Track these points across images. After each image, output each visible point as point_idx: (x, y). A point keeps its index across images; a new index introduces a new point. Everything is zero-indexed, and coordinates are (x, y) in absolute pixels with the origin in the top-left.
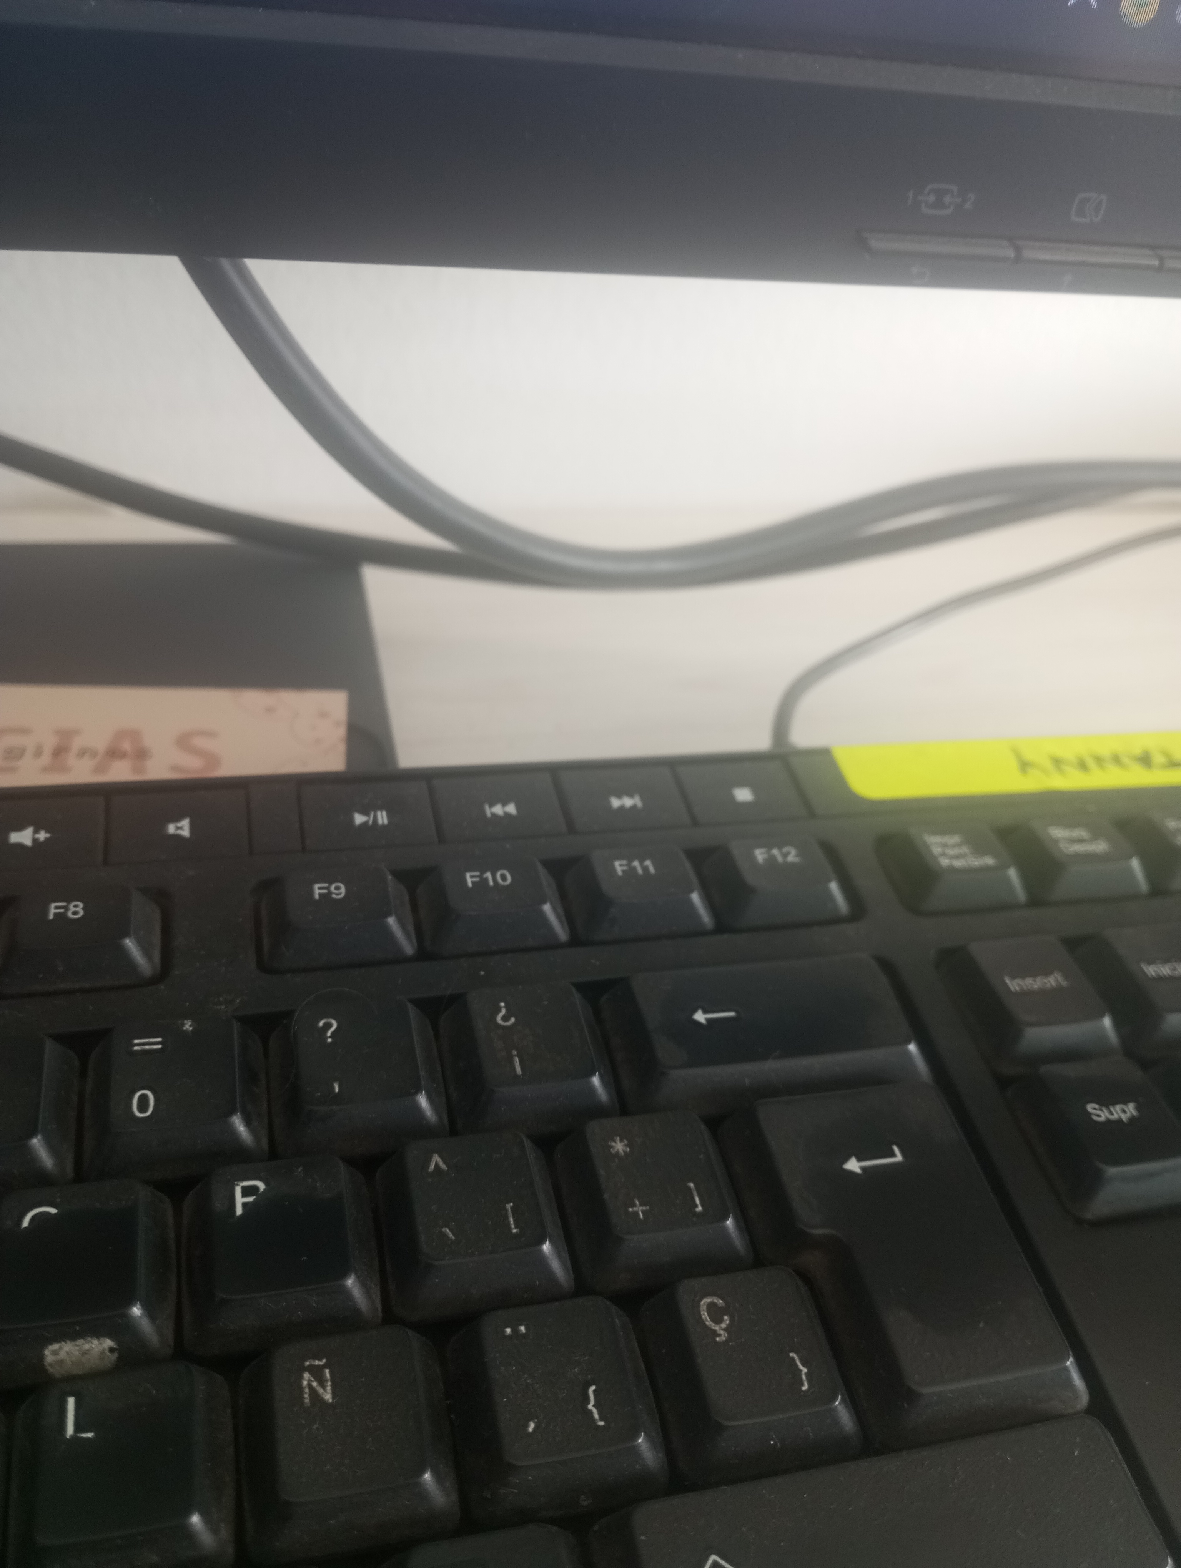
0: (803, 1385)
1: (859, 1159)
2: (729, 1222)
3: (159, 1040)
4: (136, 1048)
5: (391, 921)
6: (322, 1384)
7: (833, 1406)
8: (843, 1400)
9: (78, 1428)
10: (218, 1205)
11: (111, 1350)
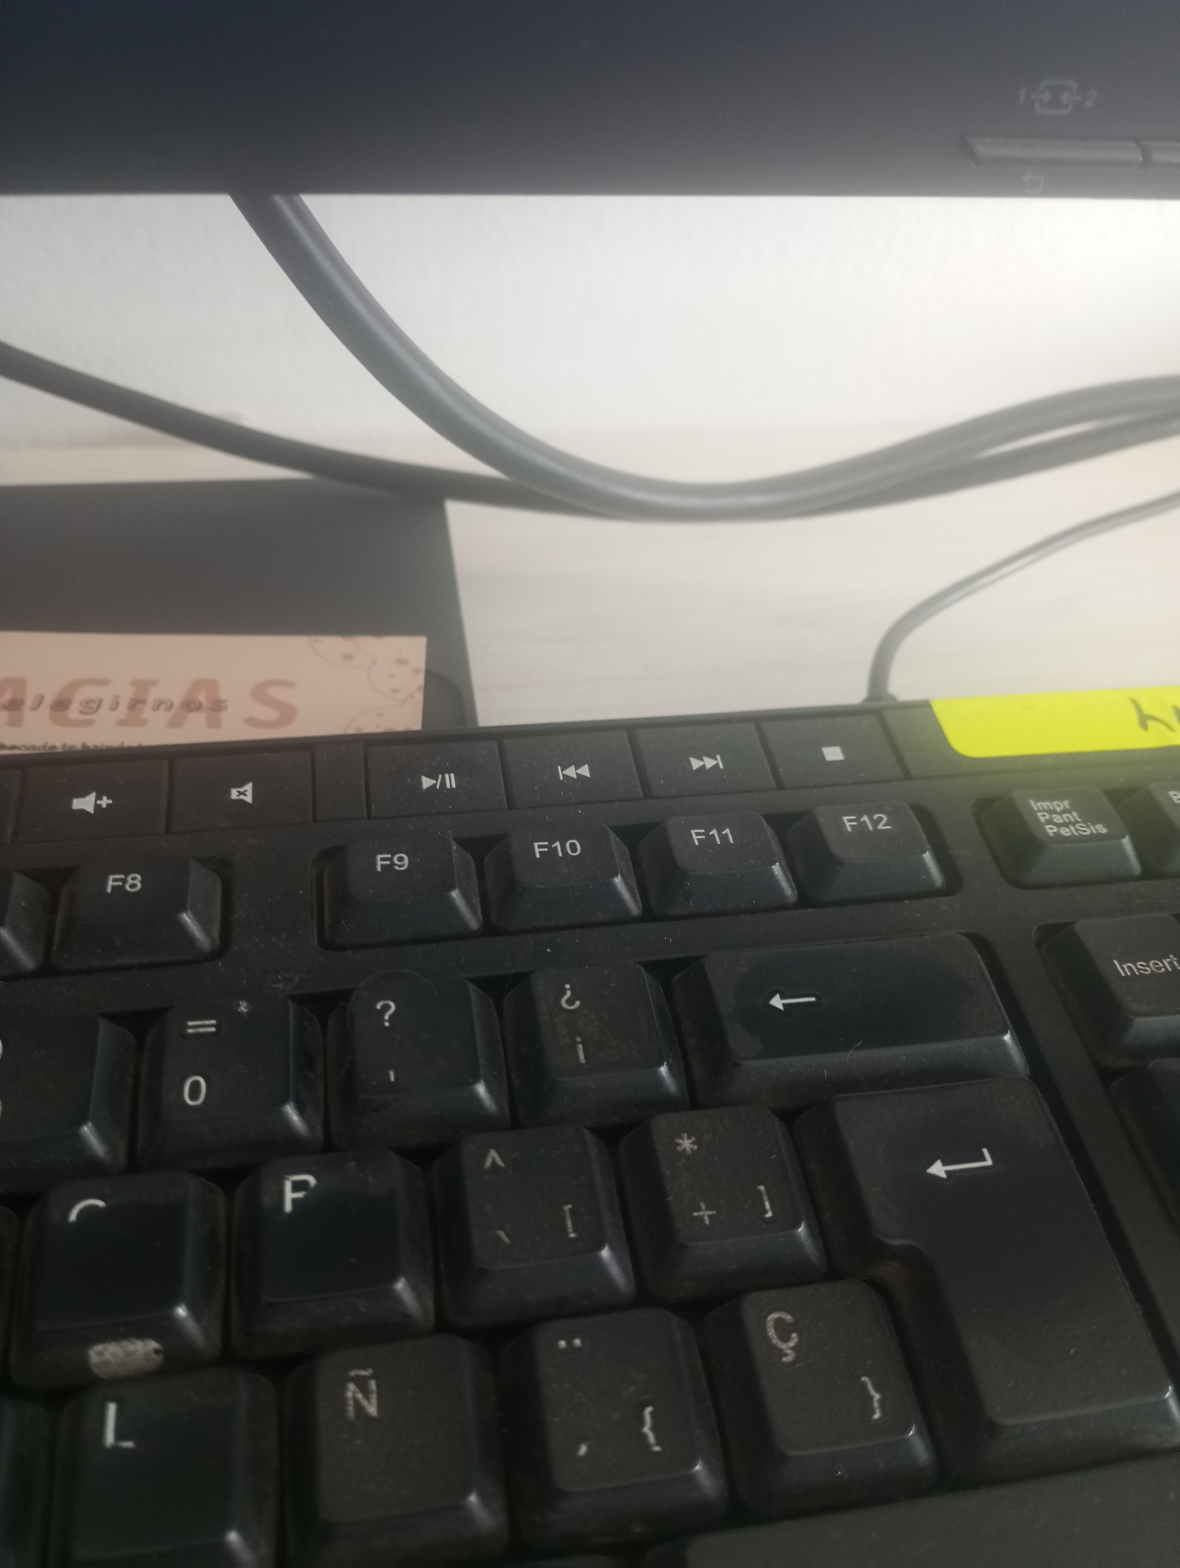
0: (873, 1413)
1: (945, 1163)
2: (801, 1230)
3: (214, 1022)
4: (190, 1031)
5: (455, 894)
6: (366, 1395)
7: (907, 1436)
8: (919, 1431)
9: (120, 1435)
10: (267, 1201)
11: (157, 1352)
